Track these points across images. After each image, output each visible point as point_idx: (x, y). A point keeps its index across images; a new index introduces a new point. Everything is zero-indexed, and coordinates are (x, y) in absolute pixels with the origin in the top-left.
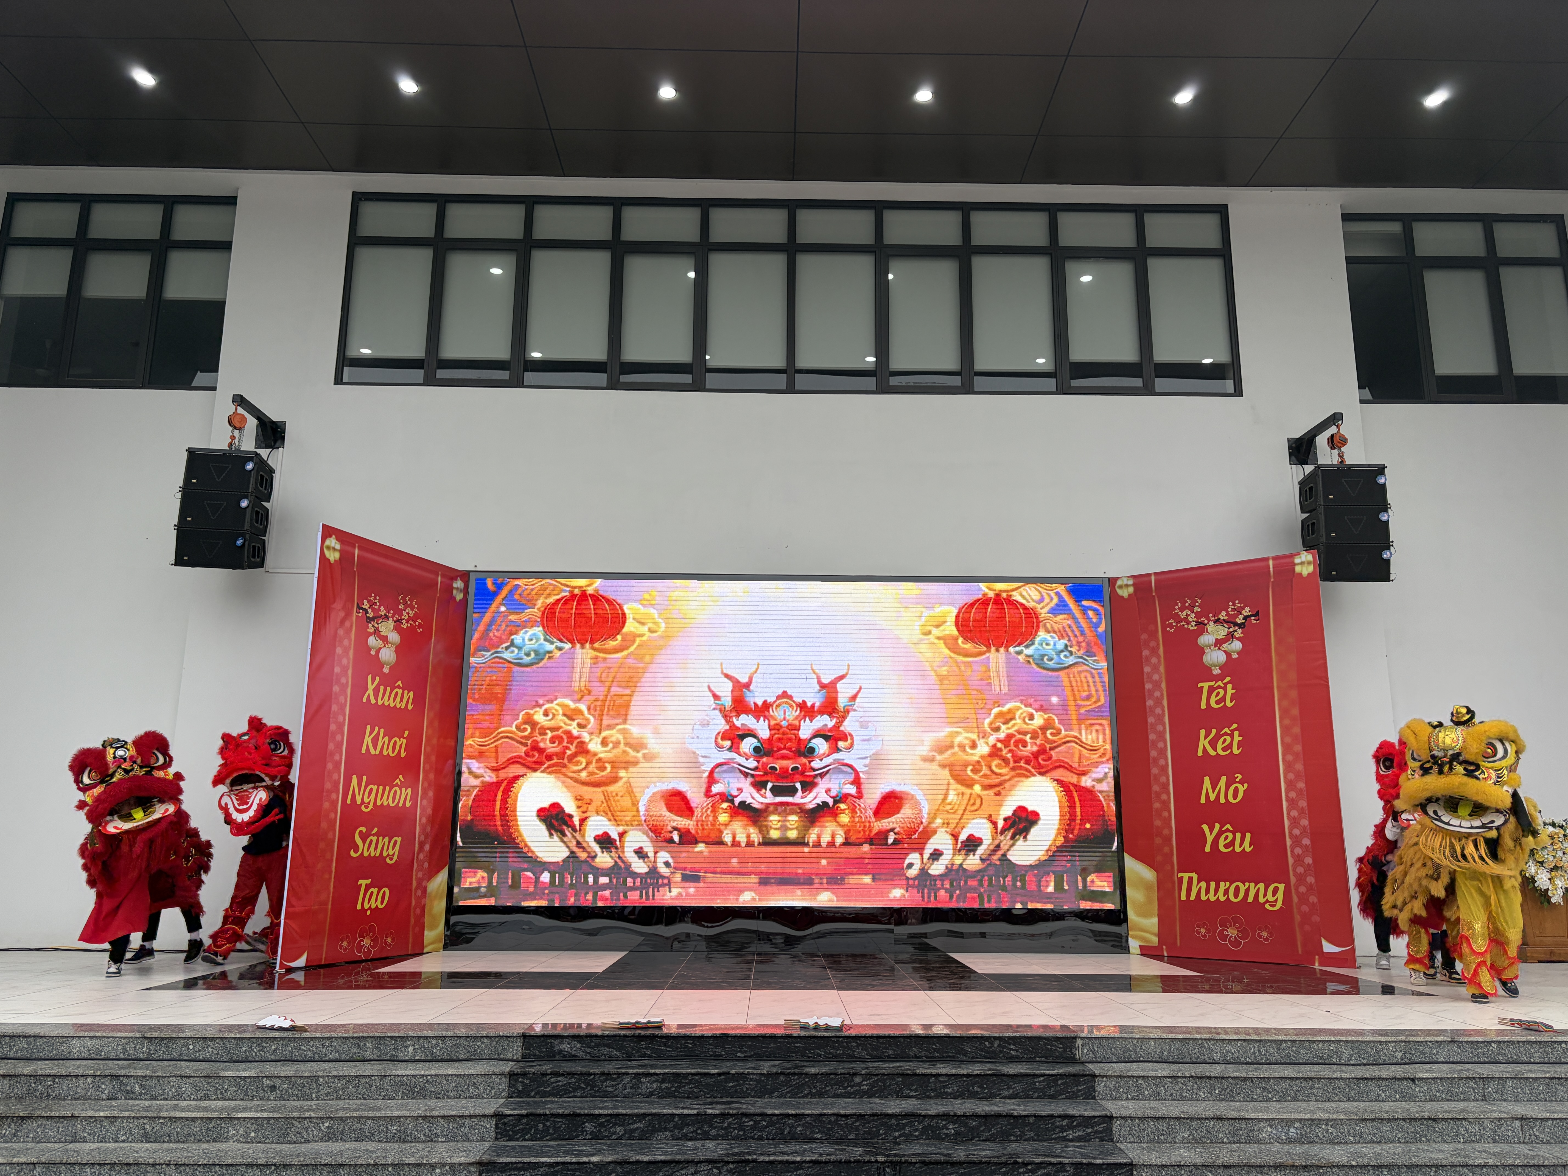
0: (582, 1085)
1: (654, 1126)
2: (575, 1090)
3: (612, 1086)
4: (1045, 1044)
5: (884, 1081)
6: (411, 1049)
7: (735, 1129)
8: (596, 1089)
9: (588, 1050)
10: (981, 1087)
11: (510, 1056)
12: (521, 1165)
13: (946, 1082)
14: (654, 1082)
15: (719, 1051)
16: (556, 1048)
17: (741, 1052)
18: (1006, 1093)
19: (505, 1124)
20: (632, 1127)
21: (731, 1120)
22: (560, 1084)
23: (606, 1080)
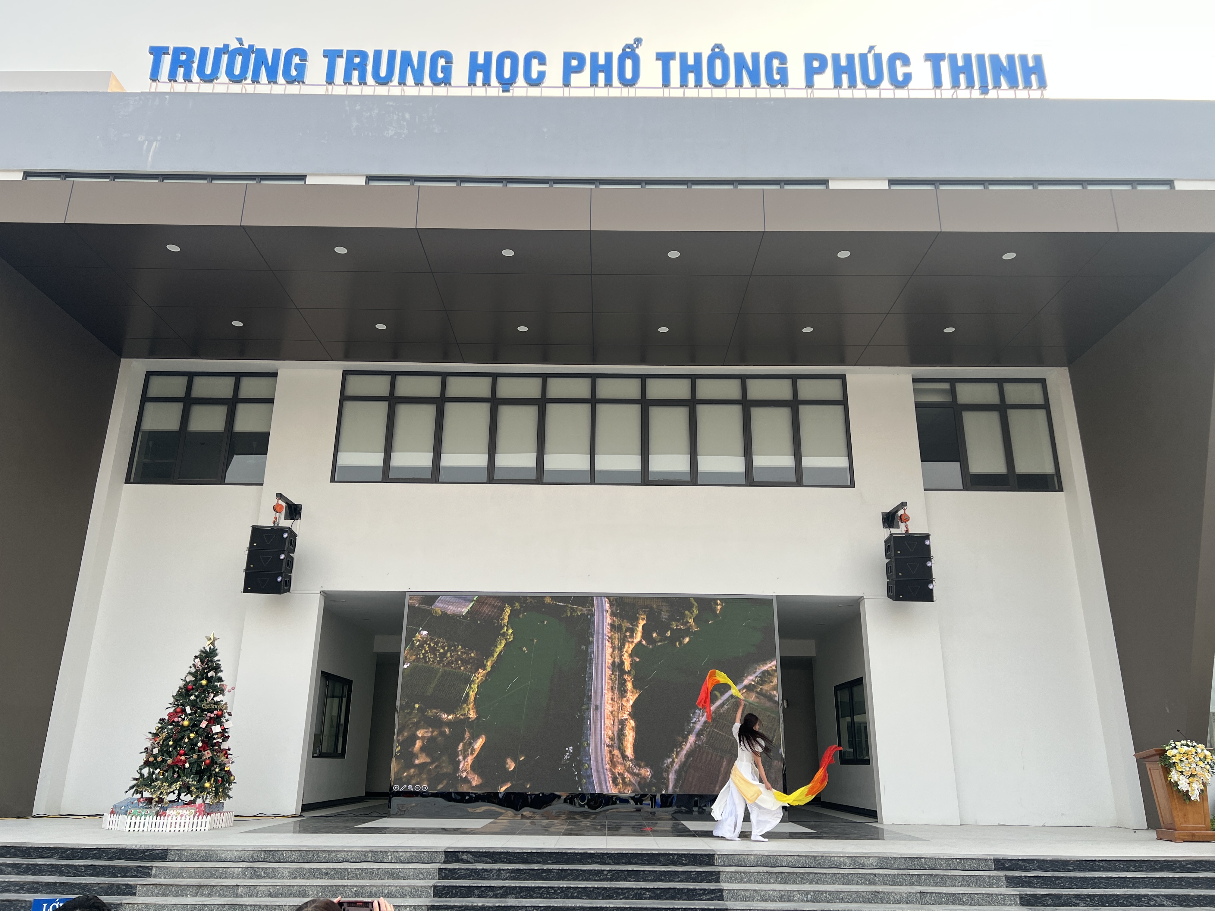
0: (473, 874)
1: (507, 892)
2: (470, 876)
3: (488, 875)
4: (700, 858)
5: (618, 874)
6: (390, 857)
7: (545, 894)
8: (480, 876)
9: (476, 859)
10: (665, 877)
11: (438, 861)
12: (446, 907)
13: (648, 874)
14: (507, 873)
15: (539, 860)
16: (460, 858)
17: (550, 860)
18: (677, 880)
19: (437, 890)
20: (497, 892)
21: (543, 889)
22: (463, 873)
23: (484, 872)
